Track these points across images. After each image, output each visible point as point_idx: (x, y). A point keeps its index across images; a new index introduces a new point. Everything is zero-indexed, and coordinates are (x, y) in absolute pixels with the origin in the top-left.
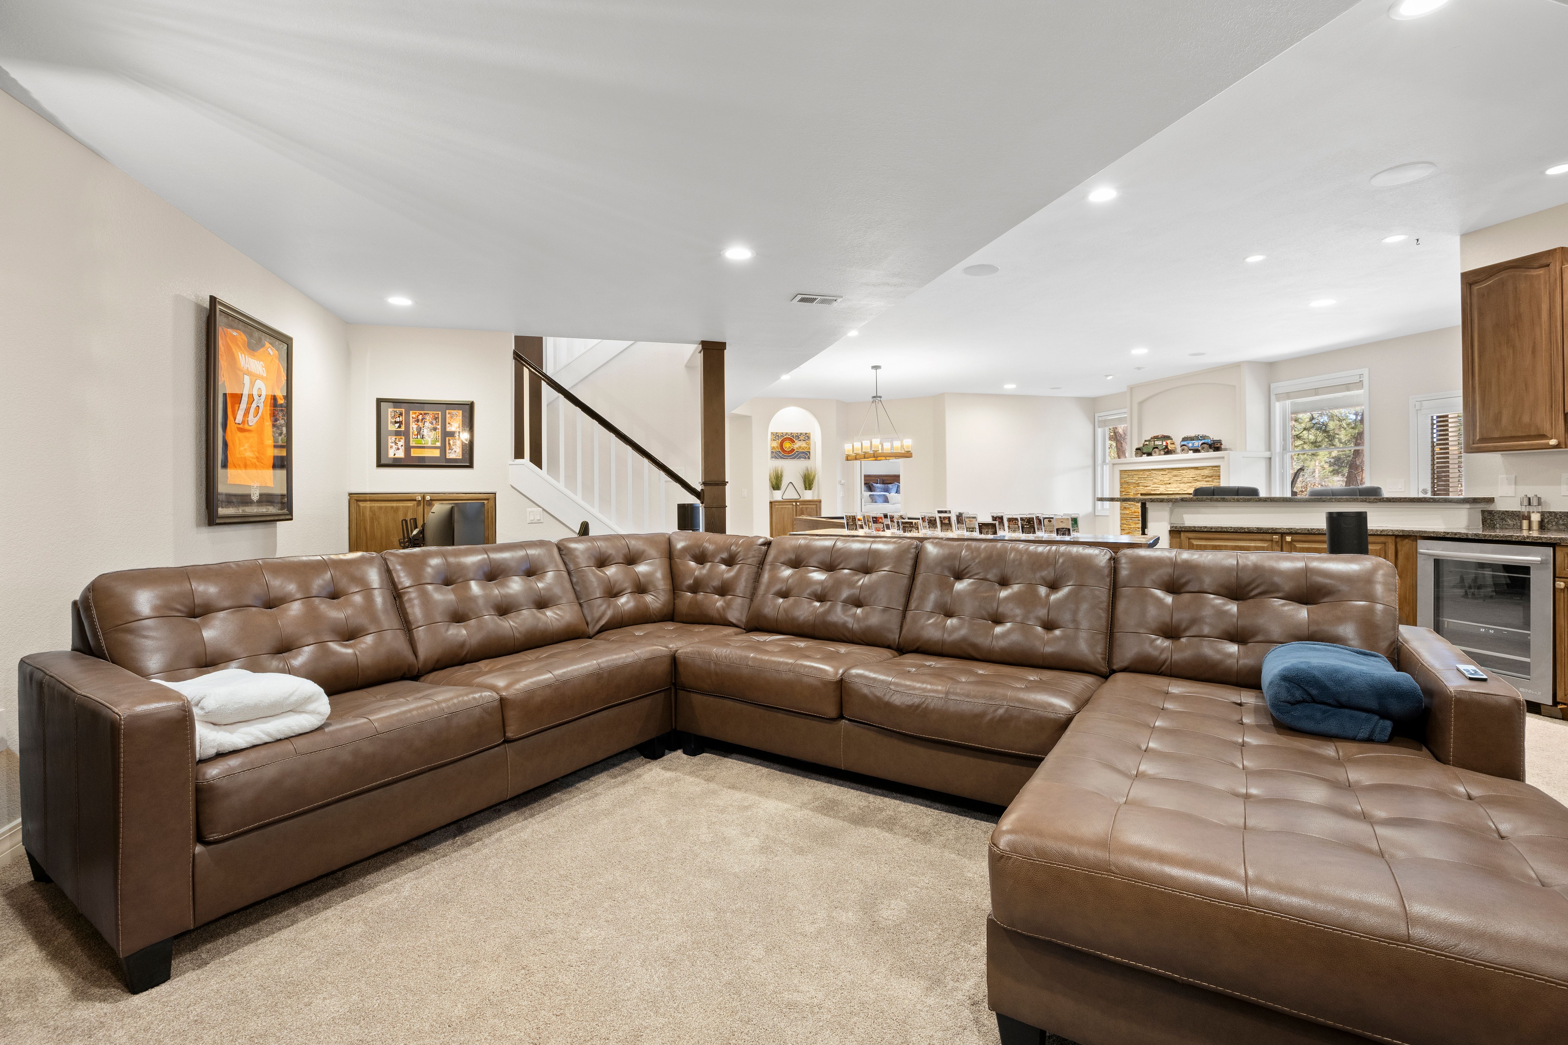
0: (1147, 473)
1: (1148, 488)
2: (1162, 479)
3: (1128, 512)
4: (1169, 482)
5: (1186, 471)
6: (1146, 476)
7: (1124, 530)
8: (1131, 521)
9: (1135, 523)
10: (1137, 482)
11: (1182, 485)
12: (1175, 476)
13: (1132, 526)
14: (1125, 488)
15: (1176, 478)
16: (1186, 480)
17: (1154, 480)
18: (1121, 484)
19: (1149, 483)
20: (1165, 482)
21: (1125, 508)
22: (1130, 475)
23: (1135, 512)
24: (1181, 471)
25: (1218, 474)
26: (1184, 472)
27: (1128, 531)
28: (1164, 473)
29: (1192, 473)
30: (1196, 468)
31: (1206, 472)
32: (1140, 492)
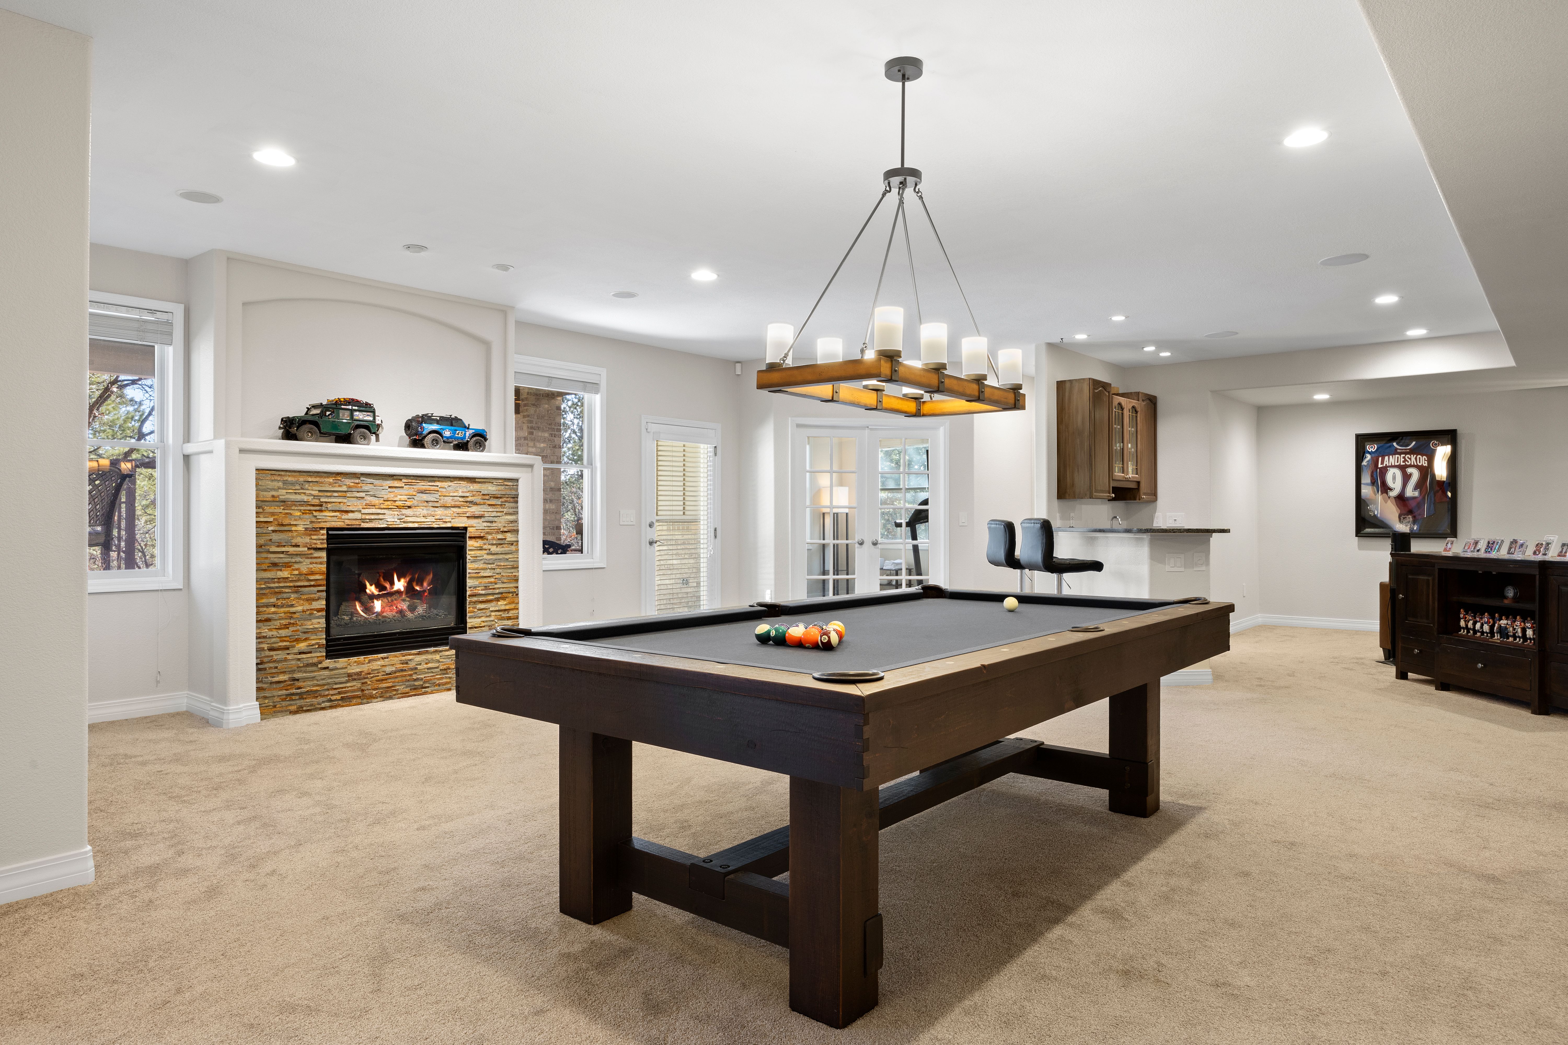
0: (349, 482)
1: (351, 515)
2: (391, 496)
3: (285, 574)
4: (408, 504)
5: (450, 484)
6: (344, 488)
7: (268, 620)
8: (293, 596)
9: (307, 600)
10: (316, 502)
11: (440, 512)
12: (422, 492)
13: (300, 608)
14: (273, 514)
15: (425, 497)
16: (449, 501)
17: (369, 499)
18: (260, 504)
19: (351, 504)
20: (399, 503)
21: (275, 565)
22: (293, 484)
23: (313, 573)
24: (437, 483)
25: (514, 492)
26: (445, 484)
27: (284, 622)
28: (396, 484)
29: (463, 489)
30: (472, 480)
31: (491, 489)
32: (328, 525)
